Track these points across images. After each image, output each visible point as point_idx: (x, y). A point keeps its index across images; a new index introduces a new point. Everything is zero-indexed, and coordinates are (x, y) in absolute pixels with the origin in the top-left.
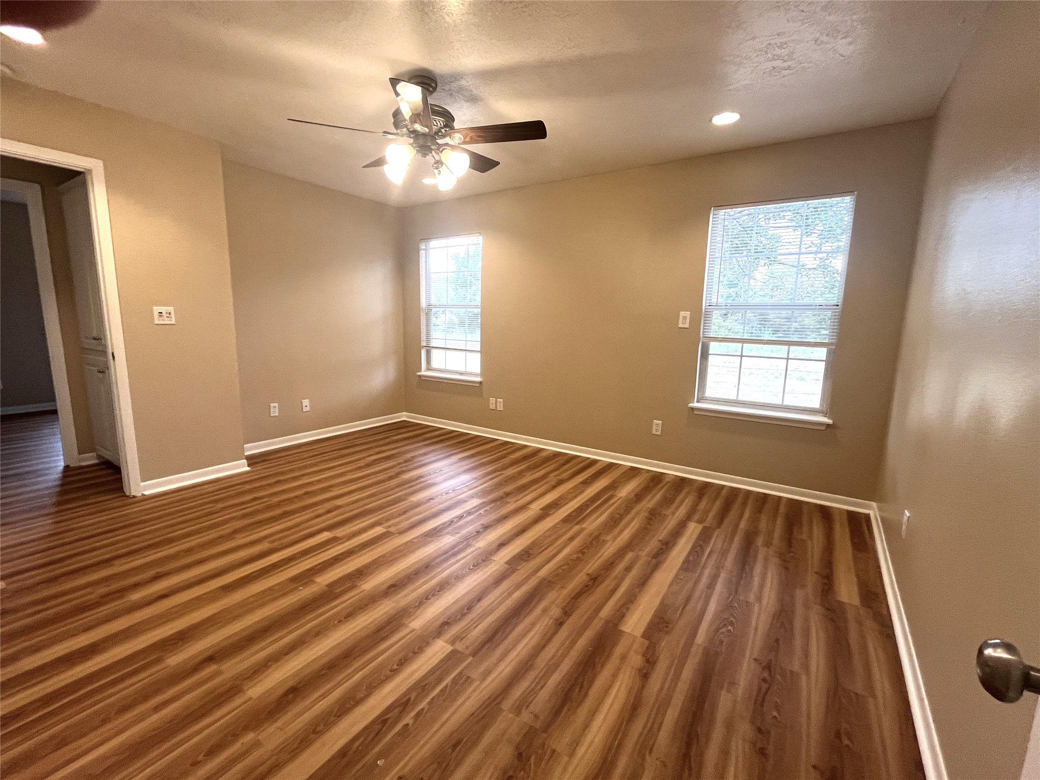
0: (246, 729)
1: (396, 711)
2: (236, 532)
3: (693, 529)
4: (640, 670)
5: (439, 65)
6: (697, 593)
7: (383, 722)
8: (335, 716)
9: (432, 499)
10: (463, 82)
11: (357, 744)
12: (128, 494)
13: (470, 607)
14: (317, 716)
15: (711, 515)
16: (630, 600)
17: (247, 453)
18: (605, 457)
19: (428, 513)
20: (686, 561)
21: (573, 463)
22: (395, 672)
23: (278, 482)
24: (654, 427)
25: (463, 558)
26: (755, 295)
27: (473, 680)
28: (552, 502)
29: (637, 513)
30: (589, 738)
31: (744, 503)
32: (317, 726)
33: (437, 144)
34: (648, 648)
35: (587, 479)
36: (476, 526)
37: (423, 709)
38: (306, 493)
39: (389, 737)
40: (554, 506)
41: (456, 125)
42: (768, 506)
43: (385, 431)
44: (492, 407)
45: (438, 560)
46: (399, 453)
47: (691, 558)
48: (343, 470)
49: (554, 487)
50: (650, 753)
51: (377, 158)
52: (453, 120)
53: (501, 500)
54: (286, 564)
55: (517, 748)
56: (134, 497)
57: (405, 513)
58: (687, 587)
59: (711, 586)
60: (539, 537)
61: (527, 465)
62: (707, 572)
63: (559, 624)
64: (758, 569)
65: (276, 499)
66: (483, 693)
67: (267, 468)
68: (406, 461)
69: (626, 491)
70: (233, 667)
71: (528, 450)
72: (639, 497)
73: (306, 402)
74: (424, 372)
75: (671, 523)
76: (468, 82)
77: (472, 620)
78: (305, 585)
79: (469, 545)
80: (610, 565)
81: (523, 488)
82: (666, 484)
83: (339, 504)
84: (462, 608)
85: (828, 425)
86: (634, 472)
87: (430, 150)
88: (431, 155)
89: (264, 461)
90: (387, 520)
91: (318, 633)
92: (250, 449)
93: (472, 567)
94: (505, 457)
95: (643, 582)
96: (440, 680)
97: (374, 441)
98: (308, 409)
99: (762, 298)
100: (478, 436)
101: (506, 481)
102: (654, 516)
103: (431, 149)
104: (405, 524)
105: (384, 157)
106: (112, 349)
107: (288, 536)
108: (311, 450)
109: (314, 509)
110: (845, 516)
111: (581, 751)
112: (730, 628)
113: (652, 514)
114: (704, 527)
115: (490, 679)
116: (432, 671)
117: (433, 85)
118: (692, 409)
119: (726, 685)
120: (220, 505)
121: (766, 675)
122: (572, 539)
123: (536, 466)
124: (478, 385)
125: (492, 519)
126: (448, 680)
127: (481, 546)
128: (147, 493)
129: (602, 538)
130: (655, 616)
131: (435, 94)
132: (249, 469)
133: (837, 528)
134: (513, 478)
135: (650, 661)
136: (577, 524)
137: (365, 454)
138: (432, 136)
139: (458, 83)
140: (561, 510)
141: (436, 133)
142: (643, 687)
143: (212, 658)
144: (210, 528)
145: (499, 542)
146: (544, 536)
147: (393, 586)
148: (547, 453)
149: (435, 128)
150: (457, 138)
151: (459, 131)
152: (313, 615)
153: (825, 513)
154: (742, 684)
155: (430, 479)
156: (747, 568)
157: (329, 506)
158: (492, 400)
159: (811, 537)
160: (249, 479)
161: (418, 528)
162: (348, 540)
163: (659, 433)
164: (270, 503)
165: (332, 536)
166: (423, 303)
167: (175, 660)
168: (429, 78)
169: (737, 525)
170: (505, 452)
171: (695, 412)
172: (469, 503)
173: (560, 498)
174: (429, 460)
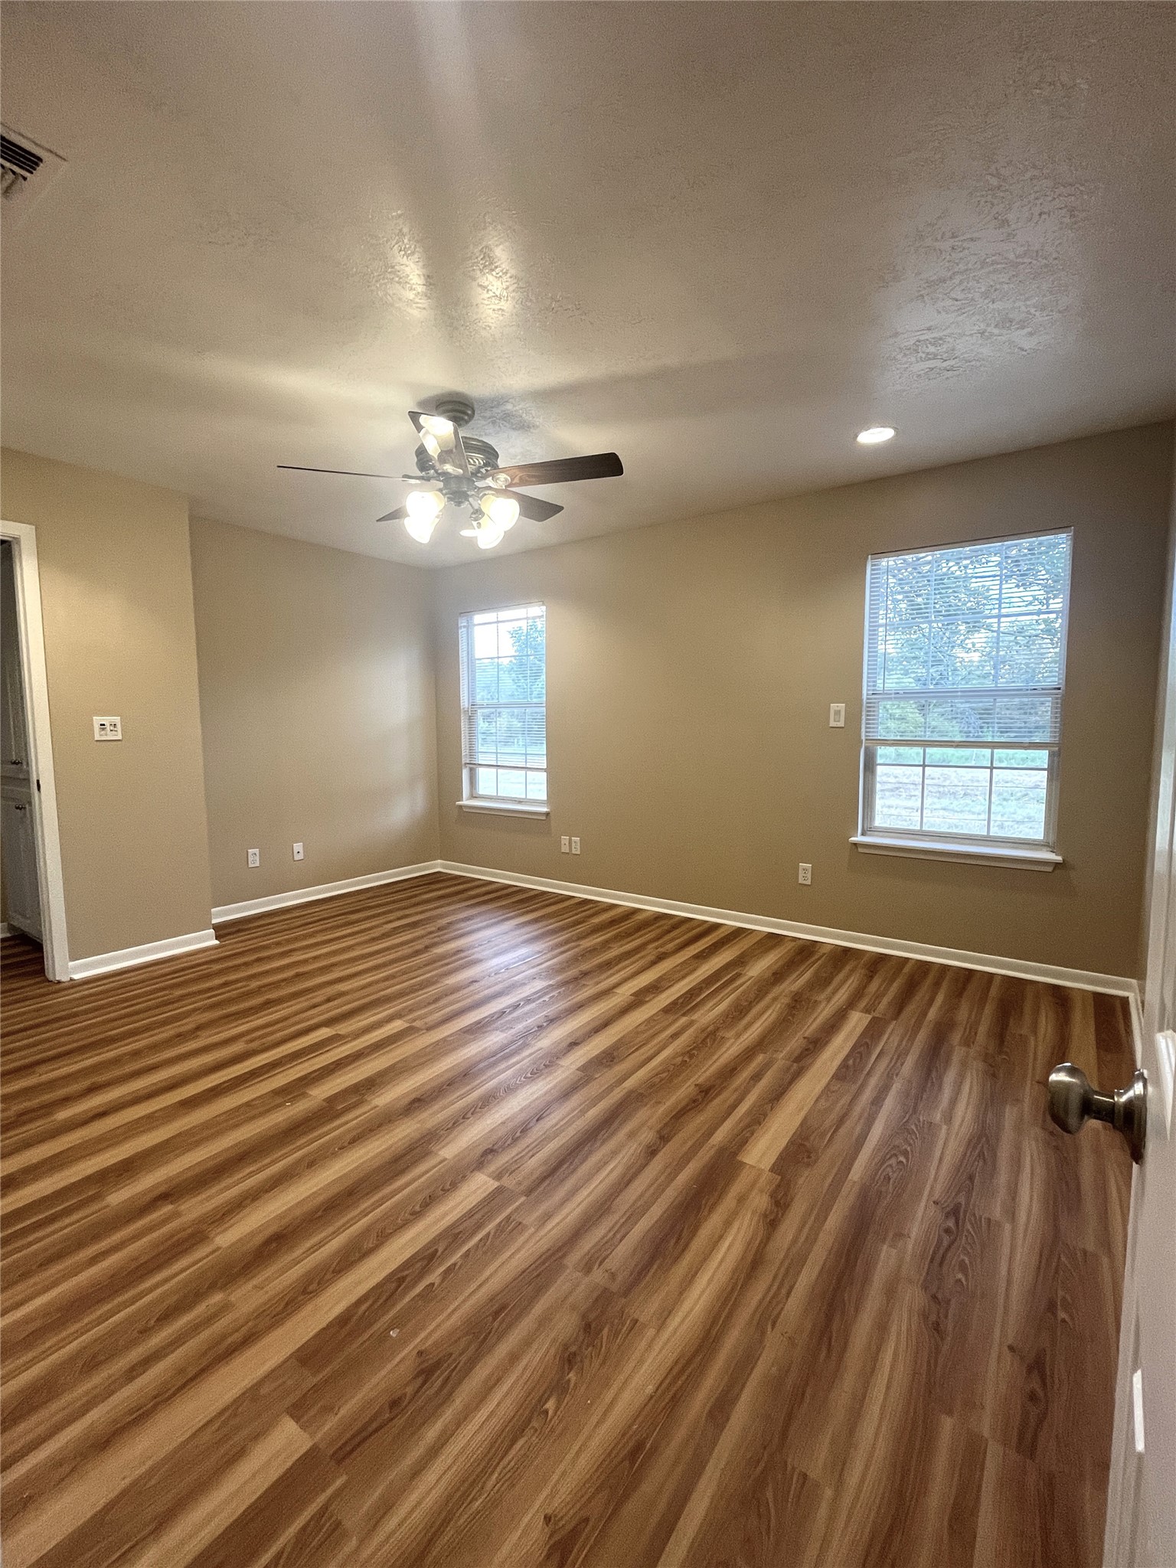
0: (213, 1287)
1: (419, 1265)
2: (199, 1028)
3: (857, 1021)
4: (765, 1216)
5: (475, 387)
6: (857, 1109)
7: (399, 1280)
8: (333, 1272)
9: (476, 981)
10: (509, 407)
11: (364, 1307)
12: (51, 978)
13: (525, 1129)
14: (309, 1272)
15: (885, 1001)
16: (757, 1120)
17: (214, 921)
18: (731, 919)
19: (469, 1000)
20: (844, 1065)
21: (683, 928)
22: (417, 1215)
23: (259, 960)
24: (801, 874)
25: (518, 1063)
26: (971, 676)
27: (525, 1228)
28: (650, 984)
29: (775, 999)
30: (686, 1305)
31: (937, 984)
32: (309, 1285)
33: (476, 487)
34: (779, 1186)
35: (703, 951)
36: (539, 1017)
37: (455, 1264)
38: (298, 975)
39: (407, 1299)
40: (654, 988)
41: (501, 463)
42: (972, 987)
43: (412, 888)
44: (565, 849)
45: (481, 1065)
46: (428, 919)
47: (851, 1062)
48: (351, 942)
49: (654, 963)
50: (773, 1326)
51: (395, 509)
52: (496, 456)
53: (576, 981)
54: (268, 1071)
55: (584, 1316)
56: (59, 982)
57: (436, 1000)
58: (842, 1102)
59: (877, 1101)
60: (628, 1033)
61: (615, 932)
62: (873, 1081)
63: (652, 1152)
64: (950, 1077)
65: (254, 984)
66: (542, 1242)
67: (242, 942)
68: (439, 929)
69: (758, 968)
70: (194, 1208)
71: (620, 910)
72: (778, 976)
73: (298, 847)
74: (466, 801)
75: (824, 1012)
76: (514, 406)
77: (528, 1146)
78: (293, 1100)
79: (525, 1046)
80: (729, 1072)
81: (608, 965)
82: (821, 957)
83: (343, 989)
84: (514, 1131)
85: (1057, 865)
86: (773, 940)
87: (466, 497)
88: (467, 503)
89: (239, 931)
90: (411, 1011)
91: (312, 1163)
92: (219, 915)
93: (529, 1075)
94: (583, 922)
95: (777, 1096)
96: (479, 1226)
97: (394, 902)
98: (300, 857)
99: (982, 680)
100: (544, 893)
101: (583, 956)
102: (799, 1004)
103: (468, 495)
104: (437, 1016)
105: (405, 506)
106: (38, 775)
107: (272, 1033)
108: (304, 915)
109: (309, 996)
110: (1091, 1001)
111: (674, 1322)
112: (902, 1159)
113: (796, 1001)
114: (874, 1018)
115: (550, 1225)
116: (470, 1214)
117: (469, 412)
118: (855, 844)
119: (891, 1235)
120: (178, 992)
121: (951, 1223)
122: (675, 1036)
123: (628, 934)
124: (544, 818)
125: (560, 1008)
126: (490, 1227)
127: (543, 1046)
128: (76, 977)
129: (720, 1034)
130: (791, 1142)
131: (472, 422)
132: (217, 942)
133: (1077, 1016)
134: (593, 951)
135: (780, 1201)
136: (684, 1015)
137: (381, 920)
138: (469, 479)
139: (503, 408)
140: (664, 995)
141: (474, 474)
142: (767, 1239)
143: (169, 1195)
144: (164, 1023)
145: (570, 1040)
146: (636, 1031)
147: (417, 1100)
148: (648, 914)
149: (471, 468)
150: (502, 479)
151: (504, 470)
152: (305, 1140)
153: (1060, 997)
154: (913, 1235)
155: (473, 954)
156: (934, 1075)
157: (330, 991)
158: (565, 839)
159: (1035, 1030)
160: (215, 957)
161: (454, 1022)
162: (354, 1039)
163: (809, 882)
164: (248, 988)
165: (334, 1033)
166: (464, 702)
167: (118, 1197)
168: (462, 403)
169: (924, 1014)
170: (584, 914)
171: (860, 850)
172: (528, 987)
173: (660, 979)
174: (476, 926)
